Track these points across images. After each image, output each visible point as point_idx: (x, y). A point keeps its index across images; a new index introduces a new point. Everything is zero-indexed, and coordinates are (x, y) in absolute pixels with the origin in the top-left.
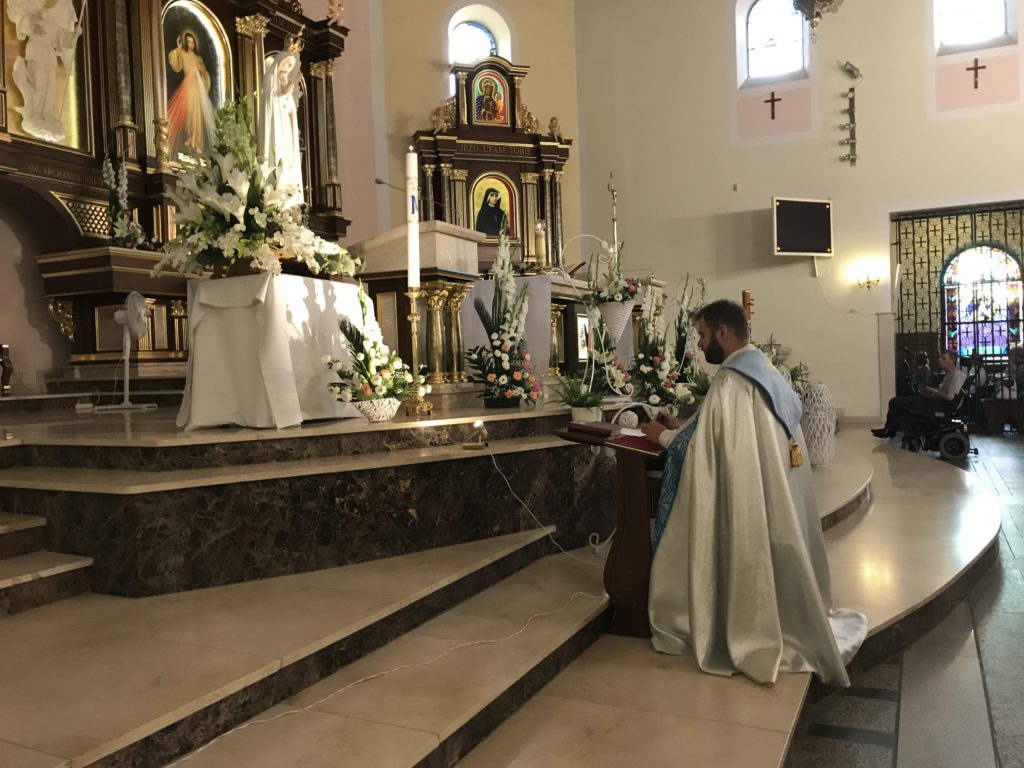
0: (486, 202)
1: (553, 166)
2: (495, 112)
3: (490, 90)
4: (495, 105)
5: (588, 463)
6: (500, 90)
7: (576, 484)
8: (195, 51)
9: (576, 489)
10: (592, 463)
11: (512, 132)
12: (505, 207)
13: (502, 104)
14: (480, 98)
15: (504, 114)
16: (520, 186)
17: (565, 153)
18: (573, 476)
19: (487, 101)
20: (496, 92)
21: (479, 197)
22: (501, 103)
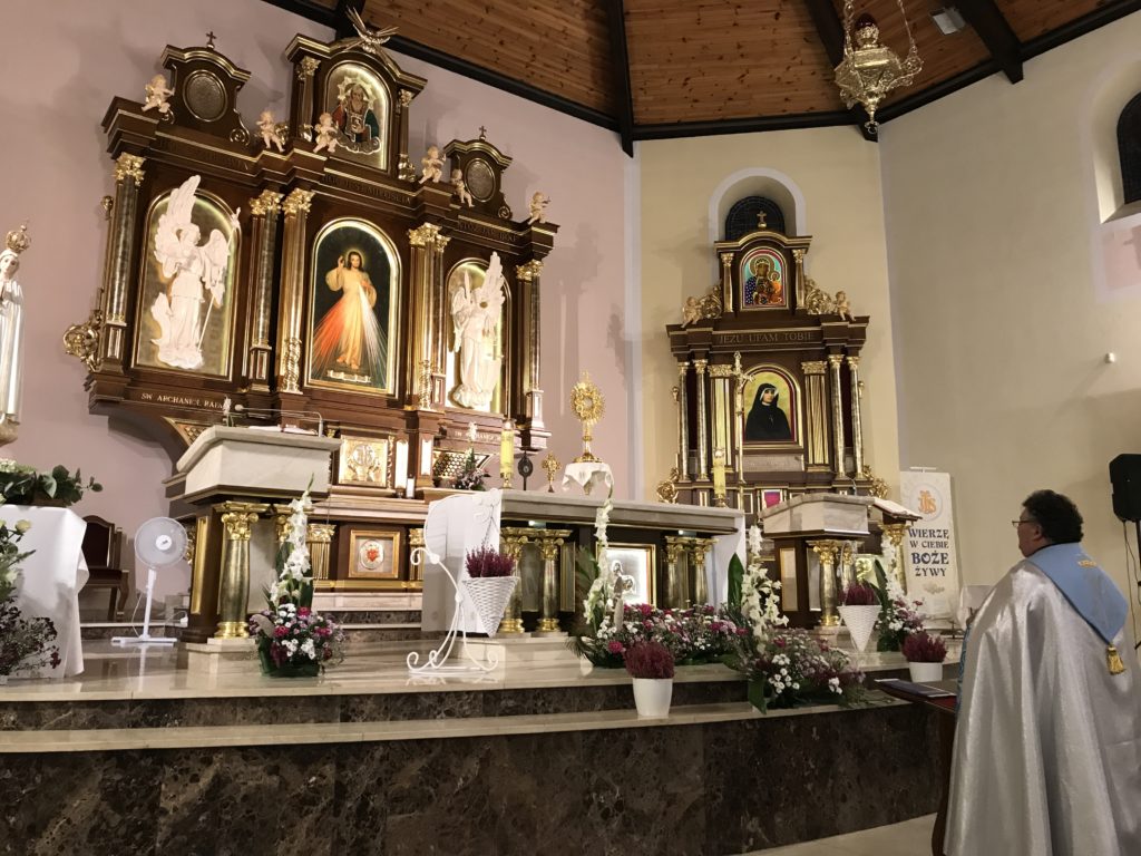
0: (758, 400)
1: (845, 352)
2: (771, 294)
3: (765, 269)
4: (771, 286)
5: (195, 779)
6: (778, 268)
7: (164, 812)
8: (360, 268)
9: (162, 820)
10: (205, 781)
11: (793, 315)
12: (784, 406)
13: (780, 285)
14: (752, 281)
15: (781, 295)
16: (802, 378)
17: (861, 333)
18: (158, 797)
19: (761, 282)
20: (772, 271)
21: (750, 395)
22: (778, 284)
